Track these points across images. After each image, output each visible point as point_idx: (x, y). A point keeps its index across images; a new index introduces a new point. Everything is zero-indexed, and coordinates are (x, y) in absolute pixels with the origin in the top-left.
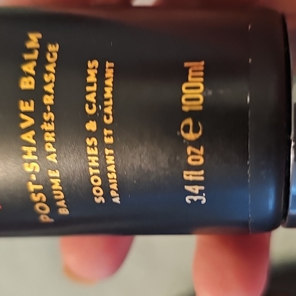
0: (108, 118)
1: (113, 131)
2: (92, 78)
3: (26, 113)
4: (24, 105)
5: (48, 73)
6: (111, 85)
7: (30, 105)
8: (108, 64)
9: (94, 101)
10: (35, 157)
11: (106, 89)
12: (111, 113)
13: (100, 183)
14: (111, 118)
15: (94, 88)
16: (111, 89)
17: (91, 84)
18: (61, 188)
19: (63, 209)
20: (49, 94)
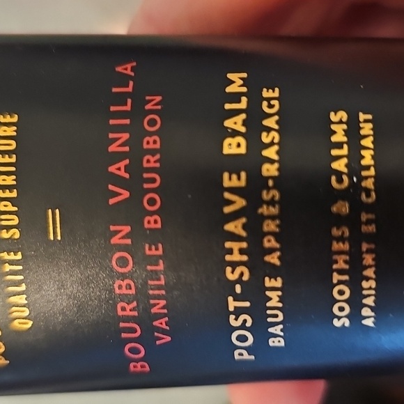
0: (368, 195)
1: (375, 215)
2: (339, 137)
3: (232, 190)
4: (230, 179)
5: (269, 130)
6: (371, 146)
7: (239, 178)
8: (362, 117)
9: (345, 170)
10: (245, 258)
11: (363, 152)
12: (372, 187)
13: (347, 295)
14: (373, 194)
15: (345, 151)
16: (372, 152)
17: (339, 145)
18: (280, 305)
19: (276, 340)
20: (272, 161)
